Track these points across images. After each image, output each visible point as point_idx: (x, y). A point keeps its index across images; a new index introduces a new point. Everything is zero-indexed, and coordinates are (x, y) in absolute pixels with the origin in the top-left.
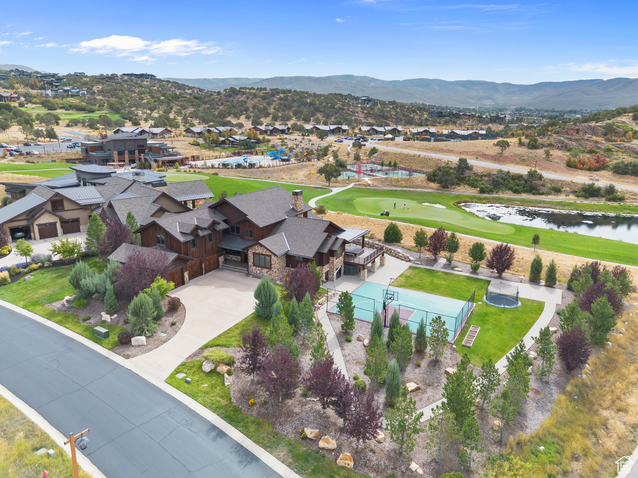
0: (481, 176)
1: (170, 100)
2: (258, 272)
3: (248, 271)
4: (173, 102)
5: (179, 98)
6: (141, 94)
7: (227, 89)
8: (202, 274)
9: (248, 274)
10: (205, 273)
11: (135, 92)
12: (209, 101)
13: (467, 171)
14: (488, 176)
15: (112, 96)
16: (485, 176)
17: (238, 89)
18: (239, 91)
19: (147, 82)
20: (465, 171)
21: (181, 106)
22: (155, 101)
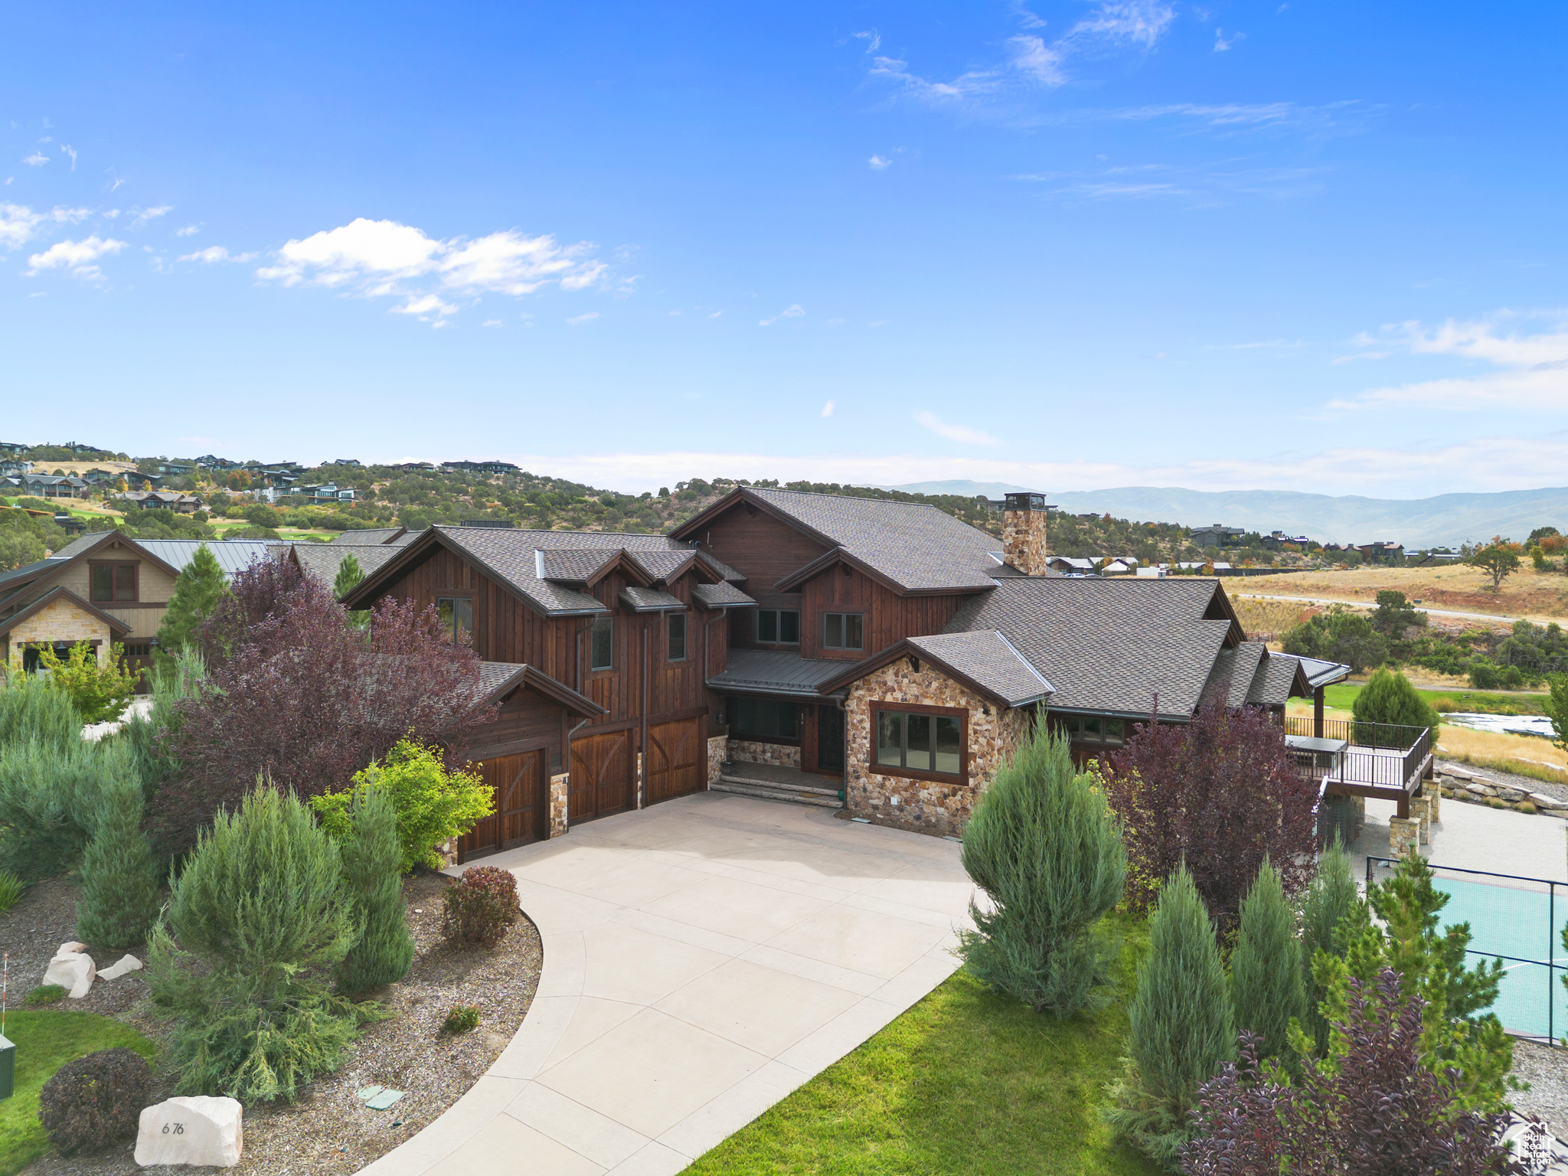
0: (1464, 641)
1: (548, 508)
2: (894, 801)
3: (842, 798)
4: (554, 513)
5: (568, 503)
6: (481, 496)
7: (685, 483)
8: (630, 805)
9: (845, 813)
10: (646, 803)
11: (466, 493)
12: (640, 508)
13: (1411, 629)
14: (1484, 641)
15: (412, 501)
16: (1475, 640)
17: (710, 482)
18: (713, 486)
19: (498, 478)
20: (1404, 628)
21: (573, 520)
22: (511, 511)
